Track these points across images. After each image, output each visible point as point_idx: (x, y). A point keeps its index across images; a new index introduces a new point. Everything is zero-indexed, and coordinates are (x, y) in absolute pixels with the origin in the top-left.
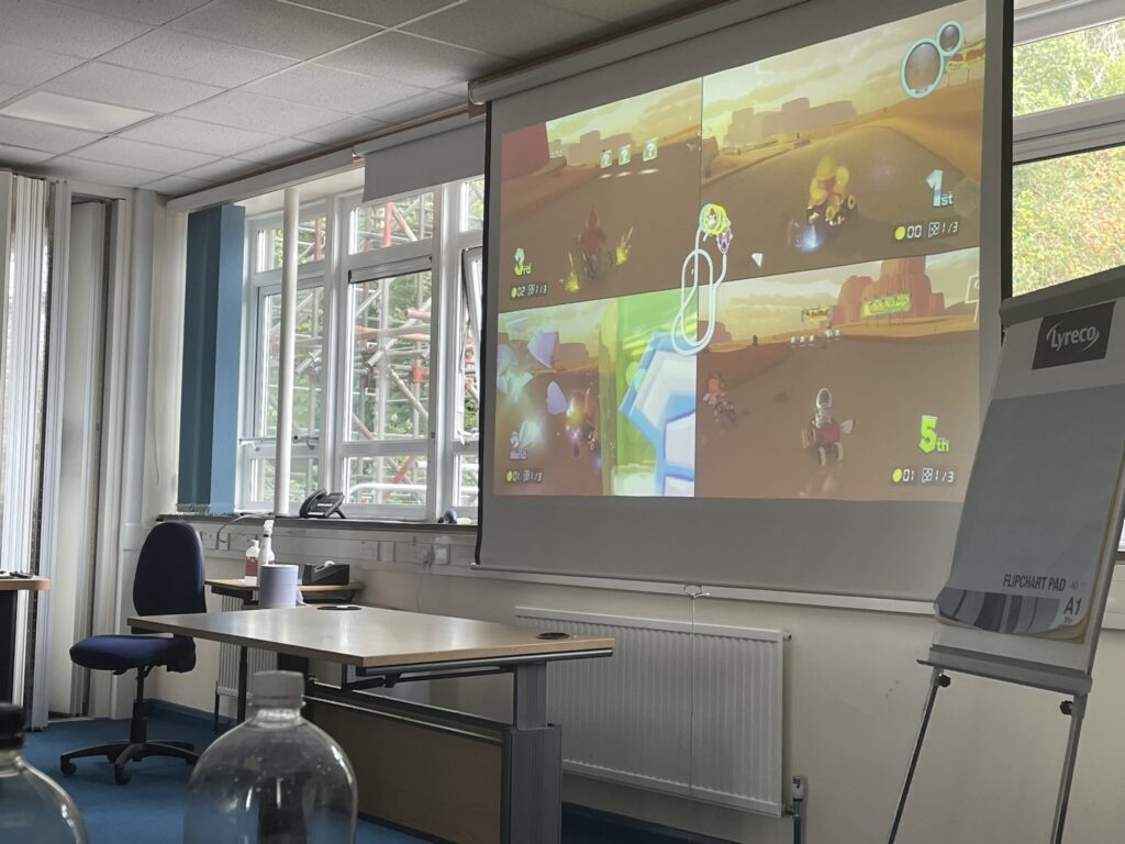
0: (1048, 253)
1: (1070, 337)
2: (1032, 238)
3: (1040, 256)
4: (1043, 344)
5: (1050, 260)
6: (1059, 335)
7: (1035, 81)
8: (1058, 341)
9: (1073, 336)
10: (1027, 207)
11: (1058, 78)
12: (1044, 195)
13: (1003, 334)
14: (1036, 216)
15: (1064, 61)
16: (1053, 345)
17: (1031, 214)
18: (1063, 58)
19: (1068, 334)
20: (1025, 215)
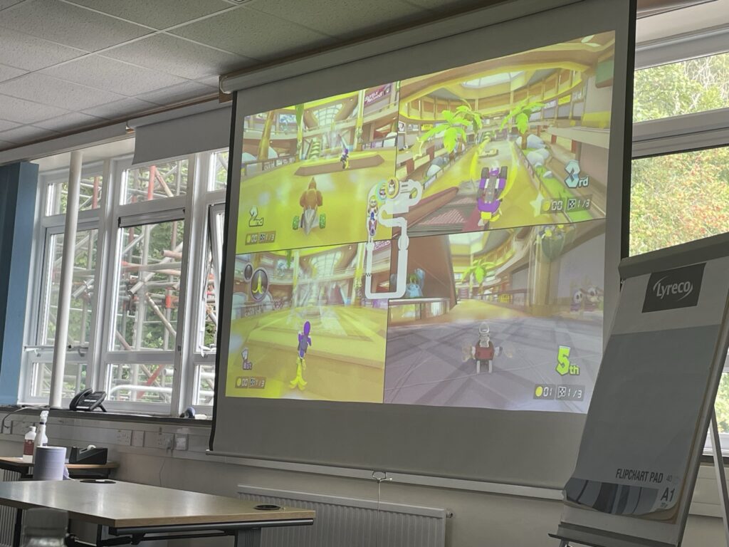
0: (654, 231)
1: (671, 289)
2: (642, 219)
3: (648, 233)
4: (650, 293)
5: (656, 236)
6: (663, 287)
7: (649, 101)
8: (661, 291)
9: (673, 289)
10: (640, 196)
11: (665, 100)
12: (653, 187)
13: (621, 285)
14: (646, 203)
15: (671, 88)
16: (658, 295)
17: (643, 201)
18: (670, 85)
19: (669, 286)
20: (638, 201)
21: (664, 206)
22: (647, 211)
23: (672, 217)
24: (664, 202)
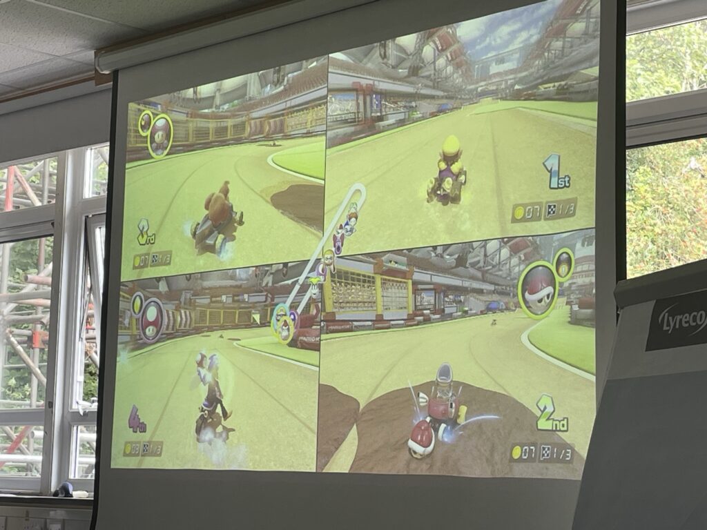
1: (681, 320)
4: (655, 326)
6: (671, 318)
7: (652, 61)
8: (670, 323)
9: (684, 320)
12: (661, 172)
14: (653, 191)
16: (665, 328)
17: (649, 189)
19: (679, 317)
21: (676, 196)
22: (653, 202)
23: (686, 210)
24: (675, 191)
